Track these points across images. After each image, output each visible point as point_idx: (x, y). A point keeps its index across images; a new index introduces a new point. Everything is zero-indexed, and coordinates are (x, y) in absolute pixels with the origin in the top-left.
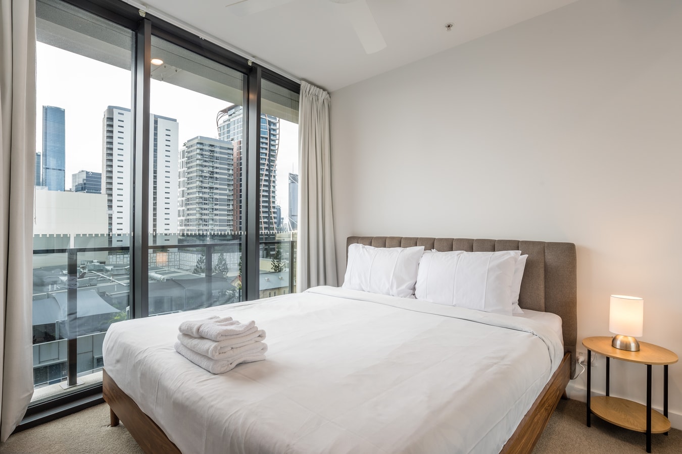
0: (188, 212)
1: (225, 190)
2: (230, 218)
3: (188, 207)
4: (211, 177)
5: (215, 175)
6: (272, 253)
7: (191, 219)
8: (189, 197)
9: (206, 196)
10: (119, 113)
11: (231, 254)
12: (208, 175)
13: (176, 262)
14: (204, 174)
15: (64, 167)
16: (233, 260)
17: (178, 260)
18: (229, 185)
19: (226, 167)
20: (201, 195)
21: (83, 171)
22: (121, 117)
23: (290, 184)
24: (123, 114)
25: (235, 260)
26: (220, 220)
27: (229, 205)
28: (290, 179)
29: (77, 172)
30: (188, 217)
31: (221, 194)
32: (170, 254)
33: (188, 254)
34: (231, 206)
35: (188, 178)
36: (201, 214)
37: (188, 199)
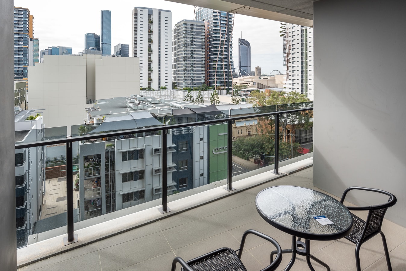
0: (178, 66)
1: (200, 51)
2: (204, 69)
3: (178, 63)
4: (192, 44)
5: (194, 43)
6: (230, 91)
7: (180, 70)
8: (178, 56)
9: (189, 56)
10: (140, 11)
11: (204, 91)
12: (190, 43)
13: (171, 96)
14: (187, 43)
15: (111, 43)
16: (205, 95)
17: (173, 94)
18: (202, 48)
19: (201, 37)
20: (186, 55)
21: (119, 44)
22: (141, 13)
23: (239, 46)
24: (142, 11)
25: (207, 95)
26: (198, 71)
27: (203, 61)
28: (239, 42)
29: (117, 45)
30: (178, 69)
31: (197, 54)
32: (168, 91)
33: (178, 91)
34: (204, 61)
35: (178, 45)
36: (186, 67)
37: (178, 58)
